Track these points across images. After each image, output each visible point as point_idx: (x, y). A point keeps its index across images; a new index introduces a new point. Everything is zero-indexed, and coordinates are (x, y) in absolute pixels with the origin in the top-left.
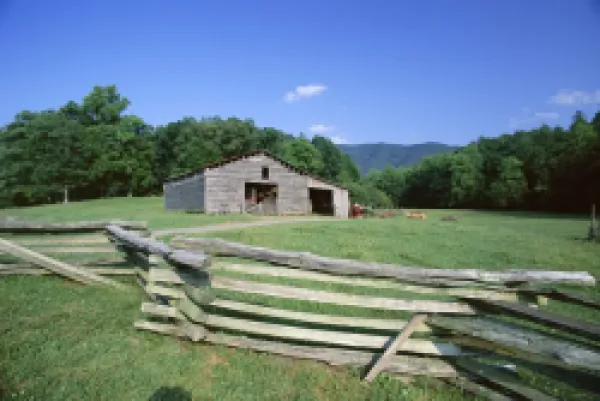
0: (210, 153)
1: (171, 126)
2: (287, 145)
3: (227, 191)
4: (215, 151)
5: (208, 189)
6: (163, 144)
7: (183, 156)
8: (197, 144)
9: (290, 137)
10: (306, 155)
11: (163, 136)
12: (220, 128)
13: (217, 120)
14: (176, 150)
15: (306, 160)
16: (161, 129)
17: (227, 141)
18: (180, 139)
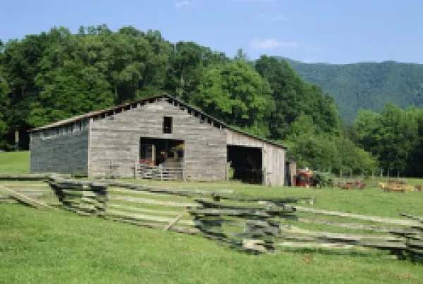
0: (92, 85)
1: (32, 40)
2: (213, 72)
3: (117, 149)
4: (100, 82)
5: (91, 145)
6: (19, 71)
7: (49, 88)
8: (70, 71)
9: (220, 58)
10: (244, 88)
11: (17, 55)
12: (108, 46)
13: (104, 32)
14: (38, 80)
15: (243, 96)
16: (14, 45)
17: (119, 66)
18: (45, 62)
